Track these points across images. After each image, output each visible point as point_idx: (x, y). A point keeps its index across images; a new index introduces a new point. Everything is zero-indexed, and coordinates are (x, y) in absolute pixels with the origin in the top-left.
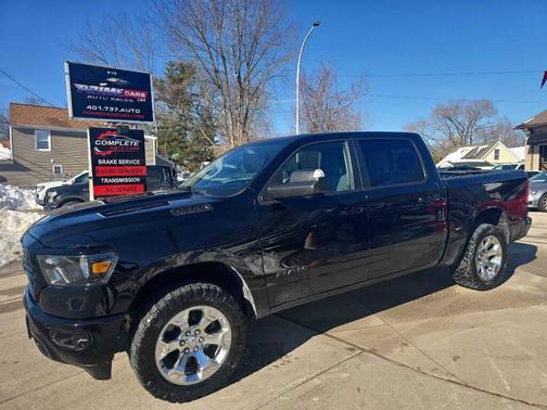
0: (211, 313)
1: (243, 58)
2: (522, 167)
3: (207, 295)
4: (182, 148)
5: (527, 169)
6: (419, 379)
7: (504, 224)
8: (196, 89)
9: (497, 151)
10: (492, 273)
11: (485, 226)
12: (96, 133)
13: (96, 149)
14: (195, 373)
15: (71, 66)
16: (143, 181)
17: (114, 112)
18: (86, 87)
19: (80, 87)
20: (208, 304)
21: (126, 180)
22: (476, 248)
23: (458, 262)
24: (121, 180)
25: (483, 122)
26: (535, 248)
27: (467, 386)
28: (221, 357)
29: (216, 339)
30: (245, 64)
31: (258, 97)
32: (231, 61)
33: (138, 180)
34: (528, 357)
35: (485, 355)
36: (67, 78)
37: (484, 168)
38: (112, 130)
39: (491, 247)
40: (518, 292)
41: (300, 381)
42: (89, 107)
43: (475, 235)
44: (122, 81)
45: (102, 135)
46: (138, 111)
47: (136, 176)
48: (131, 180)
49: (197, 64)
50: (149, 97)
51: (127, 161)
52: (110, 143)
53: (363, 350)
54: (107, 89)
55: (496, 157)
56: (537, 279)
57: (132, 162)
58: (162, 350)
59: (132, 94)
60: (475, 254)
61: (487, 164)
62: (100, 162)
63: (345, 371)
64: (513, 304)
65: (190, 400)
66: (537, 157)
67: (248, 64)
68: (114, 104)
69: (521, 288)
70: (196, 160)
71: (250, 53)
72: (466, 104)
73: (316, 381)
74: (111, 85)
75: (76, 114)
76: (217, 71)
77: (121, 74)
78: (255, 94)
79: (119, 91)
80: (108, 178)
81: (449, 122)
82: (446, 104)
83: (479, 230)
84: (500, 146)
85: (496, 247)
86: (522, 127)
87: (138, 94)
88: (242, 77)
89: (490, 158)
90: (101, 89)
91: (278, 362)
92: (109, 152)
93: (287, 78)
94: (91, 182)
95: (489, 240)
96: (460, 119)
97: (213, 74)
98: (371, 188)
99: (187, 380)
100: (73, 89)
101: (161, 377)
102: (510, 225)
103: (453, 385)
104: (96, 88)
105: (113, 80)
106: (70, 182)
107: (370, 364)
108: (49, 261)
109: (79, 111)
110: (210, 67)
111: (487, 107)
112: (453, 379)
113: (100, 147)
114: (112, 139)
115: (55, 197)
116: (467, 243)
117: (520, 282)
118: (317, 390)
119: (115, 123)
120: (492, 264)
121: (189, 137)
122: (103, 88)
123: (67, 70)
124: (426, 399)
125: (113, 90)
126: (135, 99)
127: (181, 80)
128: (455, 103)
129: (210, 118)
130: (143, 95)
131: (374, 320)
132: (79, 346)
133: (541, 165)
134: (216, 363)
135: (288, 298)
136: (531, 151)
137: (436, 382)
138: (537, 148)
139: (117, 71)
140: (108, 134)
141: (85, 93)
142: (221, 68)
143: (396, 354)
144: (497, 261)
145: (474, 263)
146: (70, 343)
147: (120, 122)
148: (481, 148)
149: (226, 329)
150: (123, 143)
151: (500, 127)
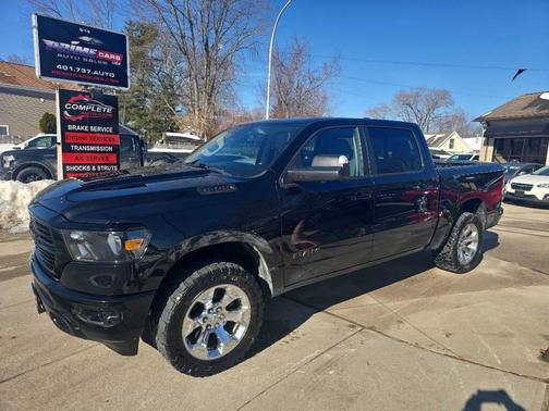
0: (233, 292)
1: (211, 25)
2: (477, 157)
3: (233, 274)
4: (141, 116)
5: (481, 159)
6: (420, 353)
7: (481, 212)
8: (157, 53)
9: (452, 141)
10: (469, 258)
11: (467, 214)
12: (66, 96)
13: (66, 113)
14: (215, 348)
15: (40, 18)
16: (116, 150)
17: (86, 74)
18: (56, 44)
19: (50, 43)
20: (233, 283)
21: (98, 149)
22: (459, 235)
23: (441, 248)
24: (92, 148)
25: (440, 111)
26: (497, 235)
27: (462, 360)
28: (240, 333)
29: (236, 316)
30: (213, 32)
31: (226, 69)
32: (199, 26)
33: (110, 149)
34: (511, 335)
35: (473, 332)
36: (35, 32)
37: (442, 156)
38: (84, 94)
39: (470, 234)
40: (491, 275)
41: (313, 355)
42: (59, 67)
43: (459, 223)
44: (96, 41)
45: (73, 98)
46: (112, 75)
47: (109, 145)
48: (102, 149)
49: (162, 27)
50: (124, 61)
51: (99, 129)
52: (81, 108)
53: (363, 327)
54: (79, 48)
55: (451, 146)
56: (504, 264)
57: (105, 129)
58: (188, 326)
59: (107, 56)
60: (457, 240)
61: (443, 152)
62: (70, 127)
63: (351, 346)
64: (488, 286)
65: (211, 375)
66: (491, 148)
67: (217, 32)
68: (86, 65)
69: (492, 272)
70: (155, 129)
71: (220, 20)
72: (426, 93)
73: (328, 356)
74: (83, 44)
75: (43, 73)
76: (183, 37)
77: (95, 33)
78: (223, 64)
79: (92, 52)
80: (79, 145)
81: (409, 109)
82: (407, 91)
83: (462, 218)
84: (456, 136)
85: (474, 234)
86: (480, 119)
87: (112, 56)
88: (210, 45)
89: (445, 147)
90: (73, 47)
91: (287, 338)
92: (80, 118)
93: (256, 51)
94: (60, 148)
95: (469, 227)
96: (420, 107)
97: (179, 39)
98: (377, 175)
99: (209, 355)
100: (42, 46)
101: (187, 352)
102: (487, 215)
103: (450, 359)
104: (67, 46)
105: (86, 39)
106: (22, 146)
107: (374, 340)
108: (75, 236)
109: (47, 69)
110: (175, 31)
111: (444, 97)
112: (450, 354)
113: (70, 111)
114: (84, 103)
115: (11, 162)
116: (452, 230)
117: (489, 267)
118: (330, 364)
119: (87, 86)
120: (469, 249)
121: (149, 103)
122: (74, 47)
123: (34, 22)
124: (430, 371)
125: (86, 50)
126: (109, 61)
127: (142, 42)
128: (415, 91)
129: (172, 86)
130: (118, 58)
131: (368, 299)
132: (110, 322)
133: (494, 157)
134: (236, 339)
135: (300, 278)
136: (487, 144)
137: (434, 356)
138: (492, 141)
139: (91, 29)
140: (80, 97)
141: (55, 51)
142: (188, 34)
143: (394, 331)
144: (473, 247)
145: (455, 249)
146: (97, 319)
147: (93, 85)
148: (438, 136)
149: (246, 307)
150: (95, 108)
151: (455, 117)
